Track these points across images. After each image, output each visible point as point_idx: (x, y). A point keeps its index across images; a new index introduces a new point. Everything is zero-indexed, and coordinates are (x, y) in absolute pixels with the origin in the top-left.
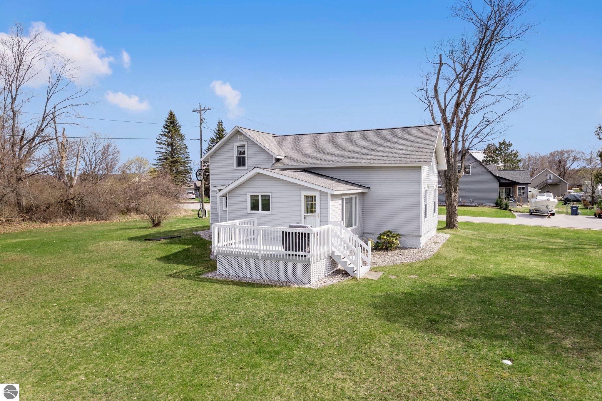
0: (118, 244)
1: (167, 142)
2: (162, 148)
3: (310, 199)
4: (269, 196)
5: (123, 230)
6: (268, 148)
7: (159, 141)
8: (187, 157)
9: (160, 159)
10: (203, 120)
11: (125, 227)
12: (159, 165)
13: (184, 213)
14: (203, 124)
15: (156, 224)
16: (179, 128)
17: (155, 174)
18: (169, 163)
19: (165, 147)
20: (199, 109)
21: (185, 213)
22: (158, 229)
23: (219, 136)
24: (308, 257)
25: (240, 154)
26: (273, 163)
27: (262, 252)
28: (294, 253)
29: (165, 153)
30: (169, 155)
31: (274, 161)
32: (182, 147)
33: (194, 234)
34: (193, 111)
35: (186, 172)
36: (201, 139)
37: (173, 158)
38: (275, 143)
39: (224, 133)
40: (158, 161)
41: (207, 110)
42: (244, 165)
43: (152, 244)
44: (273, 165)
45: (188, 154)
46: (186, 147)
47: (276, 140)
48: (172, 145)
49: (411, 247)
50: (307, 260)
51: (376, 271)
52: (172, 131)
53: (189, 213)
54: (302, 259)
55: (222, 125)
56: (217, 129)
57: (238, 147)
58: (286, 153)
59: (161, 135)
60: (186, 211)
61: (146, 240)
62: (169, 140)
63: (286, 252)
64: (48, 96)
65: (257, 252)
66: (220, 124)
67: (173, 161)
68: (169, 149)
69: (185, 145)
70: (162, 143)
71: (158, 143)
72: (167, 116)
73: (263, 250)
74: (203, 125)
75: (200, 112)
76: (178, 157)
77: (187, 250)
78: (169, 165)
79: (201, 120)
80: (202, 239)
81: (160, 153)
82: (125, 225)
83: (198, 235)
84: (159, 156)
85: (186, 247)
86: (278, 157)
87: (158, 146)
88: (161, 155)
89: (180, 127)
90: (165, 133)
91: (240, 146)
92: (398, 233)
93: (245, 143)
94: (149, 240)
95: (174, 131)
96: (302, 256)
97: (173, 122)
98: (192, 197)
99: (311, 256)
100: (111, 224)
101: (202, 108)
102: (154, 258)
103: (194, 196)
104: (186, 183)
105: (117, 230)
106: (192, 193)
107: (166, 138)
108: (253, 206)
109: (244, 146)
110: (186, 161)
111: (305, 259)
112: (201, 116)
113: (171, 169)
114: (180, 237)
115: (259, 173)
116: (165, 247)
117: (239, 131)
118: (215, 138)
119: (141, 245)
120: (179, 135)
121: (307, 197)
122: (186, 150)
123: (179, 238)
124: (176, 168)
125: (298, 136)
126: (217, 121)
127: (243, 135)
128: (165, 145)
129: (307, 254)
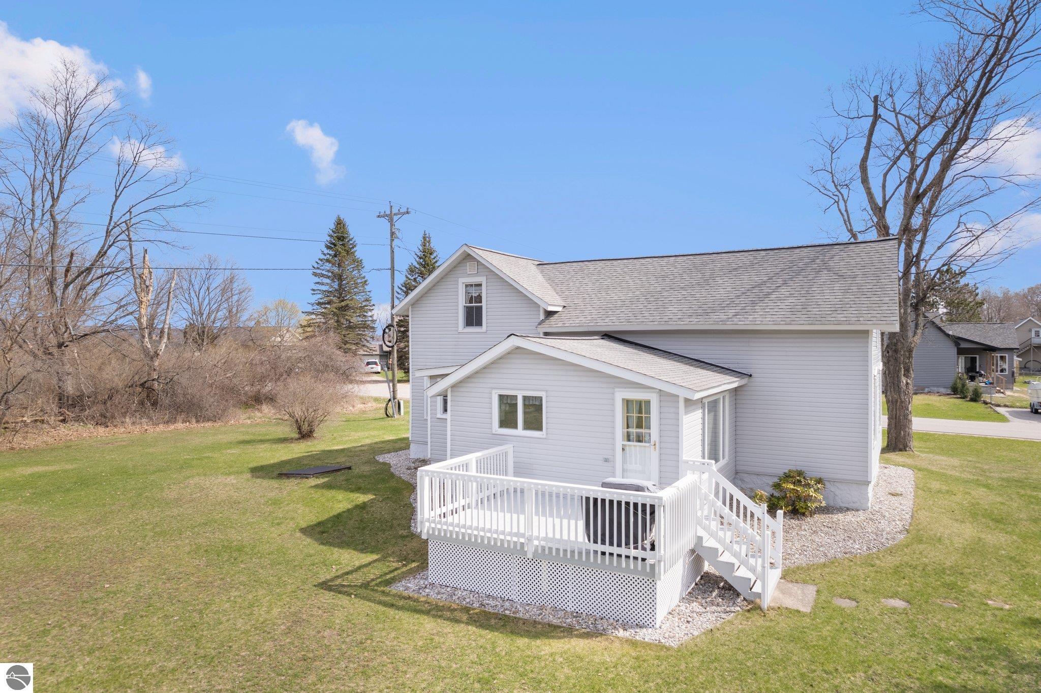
0: (225, 485)
1: (332, 273)
2: (323, 284)
3: (635, 408)
4: (540, 399)
5: (241, 446)
6: (530, 289)
7: (318, 271)
8: (367, 300)
9: (319, 304)
10: (397, 232)
11: (247, 438)
12: (317, 315)
13: (360, 406)
14: (396, 240)
15: (305, 434)
16: (353, 248)
17: (309, 329)
18: (335, 310)
19: (327, 281)
20: (388, 212)
21: (362, 406)
22: (309, 443)
23: (425, 261)
24: (650, 561)
25: (471, 302)
26: (539, 321)
27: (536, 543)
28: (615, 550)
29: (328, 292)
30: (335, 296)
31: (542, 317)
32: (359, 281)
33: (377, 462)
34: (379, 216)
35: (365, 326)
36: (392, 269)
37: (343, 301)
38: (540, 277)
39: (432, 257)
40: (316, 307)
41: (404, 214)
42: (479, 323)
43: (291, 485)
44: (540, 324)
45: (368, 293)
46: (366, 281)
47: (542, 272)
48: (340, 278)
49: (847, 505)
50: (648, 570)
51: (797, 582)
52: (340, 253)
53: (370, 405)
54: (636, 566)
55: (429, 241)
56: (421, 248)
57: (467, 286)
58: (565, 299)
59: (321, 260)
60: (364, 400)
61: (281, 476)
62: (336, 269)
63: (593, 547)
64: (117, 191)
65: (522, 540)
66: (426, 240)
67: (342, 307)
68: (336, 285)
69: (364, 277)
70: (323, 275)
71: (315, 274)
72: (333, 227)
73: (537, 538)
74: (396, 242)
75: (390, 217)
76: (351, 300)
77: (363, 507)
78: (335, 314)
79: (392, 234)
80: (392, 475)
81: (319, 292)
82: (248, 433)
83: (384, 464)
84: (318, 297)
85: (362, 498)
86: (550, 309)
87: (317, 280)
88: (320, 296)
89: (355, 246)
90: (328, 256)
91: (471, 285)
92: (819, 475)
93: (482, 279)
94: (288, 476)
95: (344, 254)
96: (635, 558)
97: (343, 237)
98: (374, 370)
99: (659, 561)
100: (223, 429)
101: (395, 211)
102: (292, 525)
103: (379, 369)
104: (364, 346)
105: (230, 445)
106: (375, 363)
107: (330, 265)
108: (503, 418)
109: (480, 285)
110: (365, 306)
111: (644, 567)
112: (392, 225)
113: (338, 321)
114: (350, 468)
115: (518, 348)
116: (317, 494)
117: (469, 255)
118: (417, 266)
119: (270, 488)
120: (354, 261)
121: (628, 403)
122: (366, 287)
123: (346, 471)
124: (347, 320)
125: (587, 263)
126: (422, 235)
127: (478, 262)
128: (328, 277)
129: (648, 554)
